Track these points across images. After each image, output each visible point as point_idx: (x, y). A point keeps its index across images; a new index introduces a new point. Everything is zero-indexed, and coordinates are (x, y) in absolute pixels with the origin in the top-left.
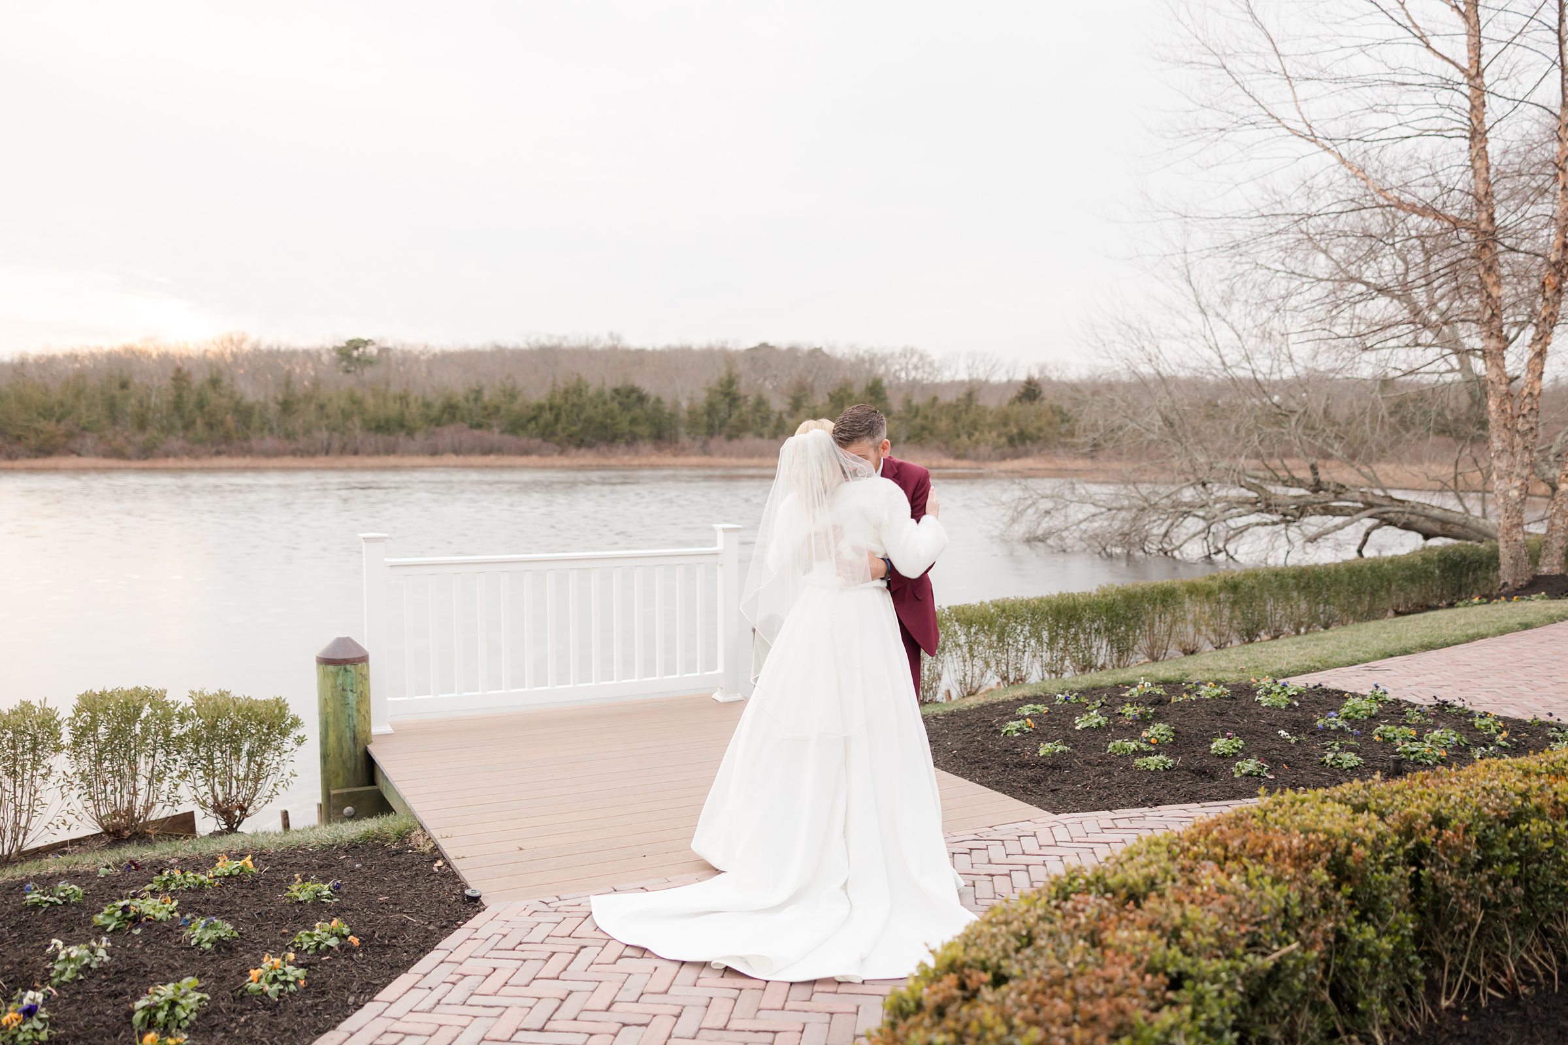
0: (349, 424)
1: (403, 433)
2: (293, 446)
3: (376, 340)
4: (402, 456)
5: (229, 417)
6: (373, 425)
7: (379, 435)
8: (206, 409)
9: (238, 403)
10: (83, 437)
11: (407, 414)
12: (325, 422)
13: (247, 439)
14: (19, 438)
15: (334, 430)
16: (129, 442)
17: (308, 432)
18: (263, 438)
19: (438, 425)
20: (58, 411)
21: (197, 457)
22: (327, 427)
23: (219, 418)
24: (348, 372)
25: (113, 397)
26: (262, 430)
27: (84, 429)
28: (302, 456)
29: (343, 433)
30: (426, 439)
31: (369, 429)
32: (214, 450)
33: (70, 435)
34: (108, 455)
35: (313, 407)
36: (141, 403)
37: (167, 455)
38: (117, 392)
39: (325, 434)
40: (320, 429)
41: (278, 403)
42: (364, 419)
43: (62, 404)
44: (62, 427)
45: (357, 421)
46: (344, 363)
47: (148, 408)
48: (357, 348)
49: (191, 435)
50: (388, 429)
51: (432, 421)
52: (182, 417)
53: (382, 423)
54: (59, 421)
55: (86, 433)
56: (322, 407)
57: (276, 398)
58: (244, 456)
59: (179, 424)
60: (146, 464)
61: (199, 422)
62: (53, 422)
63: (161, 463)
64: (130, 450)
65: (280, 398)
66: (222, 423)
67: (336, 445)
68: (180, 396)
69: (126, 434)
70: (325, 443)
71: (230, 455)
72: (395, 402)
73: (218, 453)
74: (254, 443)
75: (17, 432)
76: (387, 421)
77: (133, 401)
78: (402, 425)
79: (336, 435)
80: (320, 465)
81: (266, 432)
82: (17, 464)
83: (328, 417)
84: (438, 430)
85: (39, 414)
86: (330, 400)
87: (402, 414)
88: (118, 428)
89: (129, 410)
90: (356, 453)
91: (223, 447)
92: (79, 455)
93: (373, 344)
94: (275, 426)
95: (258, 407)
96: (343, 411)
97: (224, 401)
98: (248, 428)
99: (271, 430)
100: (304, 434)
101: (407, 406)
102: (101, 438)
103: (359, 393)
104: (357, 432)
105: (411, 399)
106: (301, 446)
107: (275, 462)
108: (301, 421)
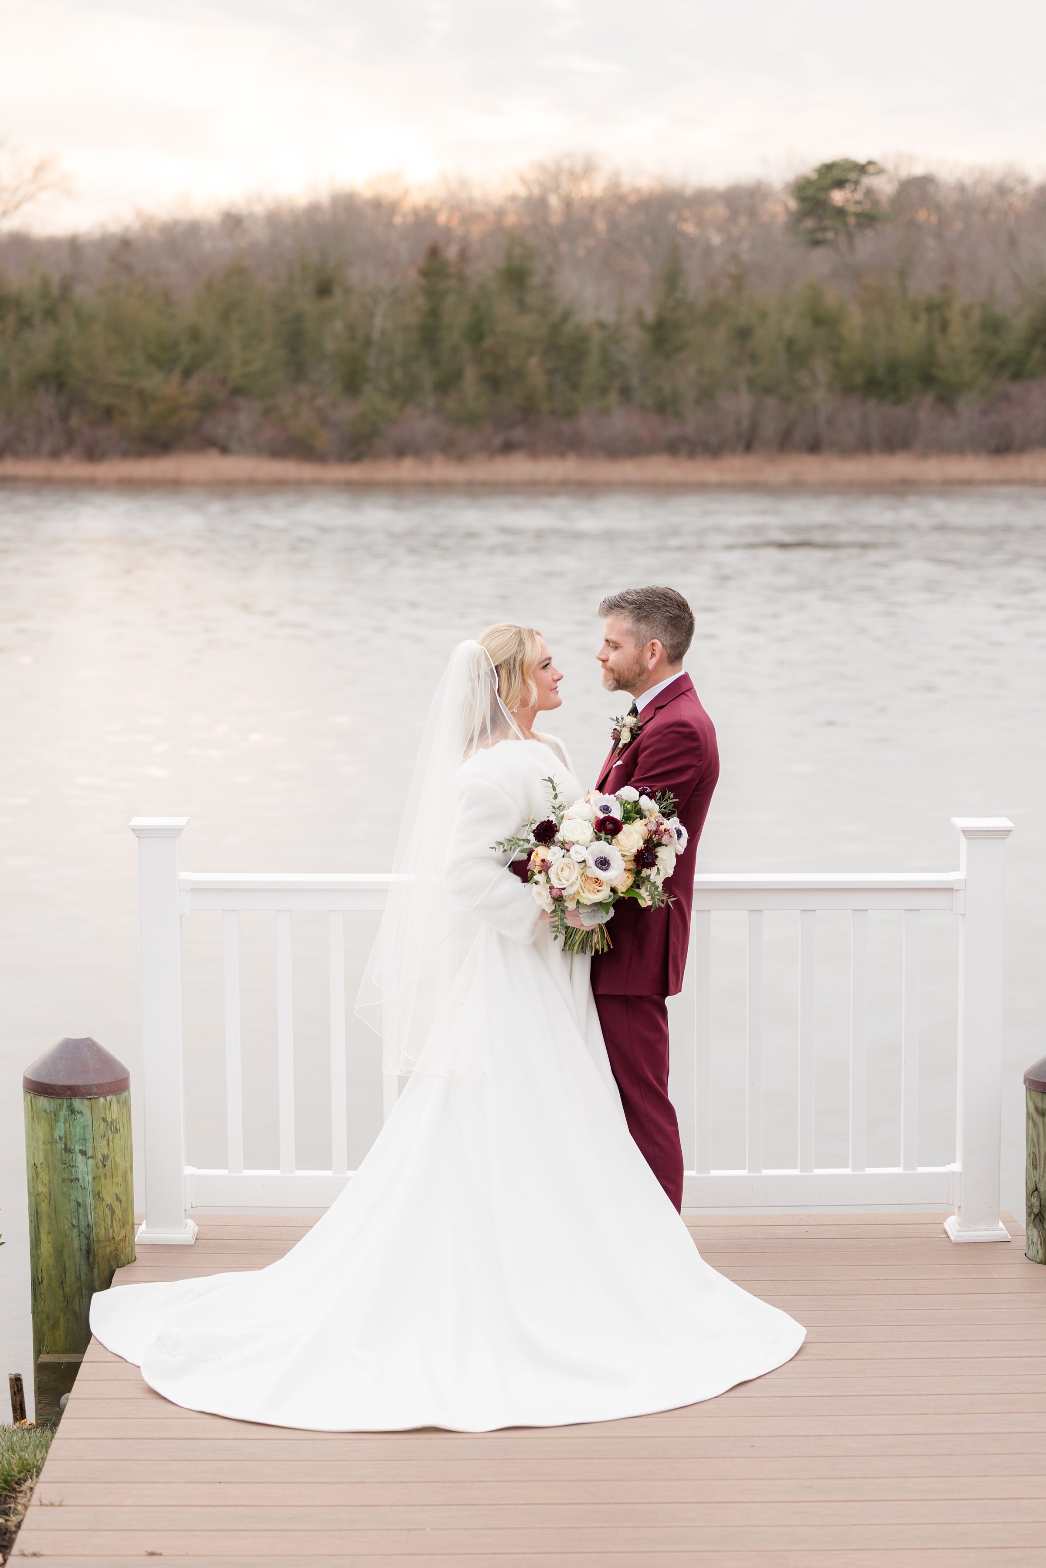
0: (804, 379)
1: (929, 399)
2: (672, 431)
3: (889, 166)
4: (924, 455)
5: (534, 362)
6: (859, 378)
7: (872, 403)
8: (488, 343)
9: (555, 329)
10: (235, 409)
11: (941, 349)
12: (743, 373)
13: (570, 414)
14: (108, 413)
15: (767, 390)
16: (324, 422)
17: (706, 395)
18: (605, 412)
19: (1017, 376)
20: (187, 350)
21: (461, 458)
22: (751, 382)
23: (513, 363)
24: (816, 243)
25: (299, 318)
26: (604, 391)
27: (237, 391)
28: (692, 455)
29: (786, 399)
30: (985, 413)
31: (848, 390)
32: (498, 440)
33: (207, 406)
34: (277, 452)
35: (721, 335)
36: (351, 328)
37: (400, 451)
38: (307, 305)
39: (744, 402)
40: (735, 390)
41: (644, 327)
42: (837, 365)
43: (195, 335)
44: (194, 386)
45: (821, 367)
46: (809, 223)
47: (368, 342)
48: (840, 184)
49: (451, 405)
50: (895, 388)
51: (1002, 365)
52: (435, 362)
53: (881, 373)
54: (187, 374)
55: (241, 402)
56: (744, 334)
57: (640, 314)
58: (562, 455)
59: (428, 377)
60: (354, 472)
61: (470, 377)
62: (176, 377)
63: (387, 471)
64: (324, 439)
65: (650, 315)
66: (519, 374)
67: (770, 427)
68: (434, 313)
69: (321, 402)
70: (745, 424)
71: (534, 451)
72: (915, 319)
73: (508, 448)
74: (586, 423)
75: (105, 400)
76: (893, 369)
77: (339, 326)
78: (927, 379)
79: (771, 402)
80: (728, 477)
81: (613, 397)
82: (107, 470)
83: (754, 358)
84: (1015, 389)
85: (151, 358)
86: (763, 316)
87: (930, 349)
88: (304, 389)
89: (330, 346)
90: (814, 447)
91: (519, 433)
92: (224, 450)
93: (881, 171)
94: (635, 380)
95: (597, 336)
96: (790, 343)
97: (526, 324)
98: (575, 387)
99: (625, 392)
100: (698, 402)
101: (944, 326)
102: (267, 412)
103: (832, 296)
104: (820, 396)
105: (954, 315)
106: (689, 430)
107: (628, 470)
108: (692, 369)
